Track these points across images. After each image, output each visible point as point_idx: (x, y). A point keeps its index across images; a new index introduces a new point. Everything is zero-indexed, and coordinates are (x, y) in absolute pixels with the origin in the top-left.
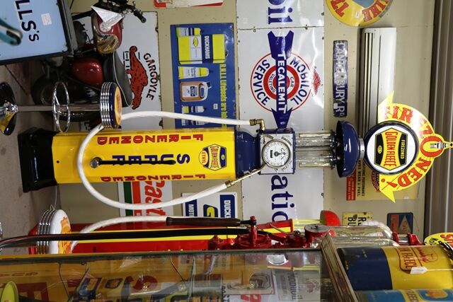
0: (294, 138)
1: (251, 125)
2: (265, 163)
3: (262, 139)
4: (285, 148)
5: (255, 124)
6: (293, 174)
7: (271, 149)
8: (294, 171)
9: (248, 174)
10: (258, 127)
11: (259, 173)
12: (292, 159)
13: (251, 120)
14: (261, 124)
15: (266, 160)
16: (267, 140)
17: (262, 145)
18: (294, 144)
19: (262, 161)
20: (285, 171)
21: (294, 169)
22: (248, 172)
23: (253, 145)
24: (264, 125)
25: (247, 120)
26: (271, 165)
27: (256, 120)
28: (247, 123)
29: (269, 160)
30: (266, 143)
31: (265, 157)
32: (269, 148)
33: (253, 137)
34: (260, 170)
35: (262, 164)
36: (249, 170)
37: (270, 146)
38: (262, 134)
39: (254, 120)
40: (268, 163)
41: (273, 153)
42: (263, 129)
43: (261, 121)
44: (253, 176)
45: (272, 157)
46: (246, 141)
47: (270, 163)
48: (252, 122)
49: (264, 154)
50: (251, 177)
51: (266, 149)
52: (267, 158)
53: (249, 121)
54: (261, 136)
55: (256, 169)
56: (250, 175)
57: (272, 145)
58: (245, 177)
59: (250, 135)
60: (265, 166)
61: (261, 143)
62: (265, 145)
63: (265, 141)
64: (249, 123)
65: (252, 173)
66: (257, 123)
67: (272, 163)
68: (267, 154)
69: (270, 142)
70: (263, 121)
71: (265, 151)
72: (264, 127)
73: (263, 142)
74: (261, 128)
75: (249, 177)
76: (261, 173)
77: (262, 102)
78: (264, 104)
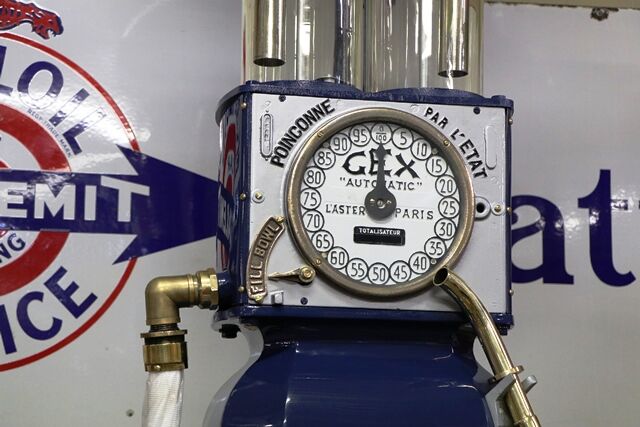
0: (285, 89)
2: (440, 279)
3: (290, 297)
4: (342, 146)
5: (180, 338)
6: (509, 109)
8: (495, 102)
9: (506, 399)
10: (197, 323)
11: (504, 323)
12: (418, 110)
13: (153, 366)
14: (181, 301)
15: (420, 272)
16: (283, 259)
17: (321, 297)
18: (316, 88)
19: (424, 304)
20: (492, 153)
21: (477, 102)
22: (492, 399)
23: (315, 353)
24: (185, 277)
25: (148, 388)
26: (448, 244)
27: (154, 328)
28: (166, 392)
29: (421, 256)
30: (304, 268)
31: (395, 278)
32: (338, 251)
33: (259, 354)
34: (479, 316)
35: (445, 301)
36: (483, 395)
37: (325, 244)
38: (246, 290)
39: (150, 340)
40: (439, 261)
41: (376, 229)
42: (215, 289)
43: (158, 293)
44: (521, 368)
45: (398, 233)
46: (288, 400)
47: (439, 251)
48: (166, 359)
49: (378, 282)
50: (531, 380)
51: (343, 271)
52: (407, 269)
53: (154, 375)
54: (258, 297)
55: (477, 342)
56: (517, 385)
57: (323, 234)
58: (527, 419)
59: (251, 374)
60: (457, 280)
61: (304, 301)
62: (321, 274)
63: (291, 272)
64: (169, 379)
65: (501, 370)
66: (174, 327)
67: (438, 237)
68: (380, 267)
69: (303, 245)
70: (163, 286)
71: (357, 278)
72: (197, 278)
73: (298, 287)
74: (205, 298)
75: (526, 390)
76: (501, 309)
77: (77, 311)
78: (92, 298)
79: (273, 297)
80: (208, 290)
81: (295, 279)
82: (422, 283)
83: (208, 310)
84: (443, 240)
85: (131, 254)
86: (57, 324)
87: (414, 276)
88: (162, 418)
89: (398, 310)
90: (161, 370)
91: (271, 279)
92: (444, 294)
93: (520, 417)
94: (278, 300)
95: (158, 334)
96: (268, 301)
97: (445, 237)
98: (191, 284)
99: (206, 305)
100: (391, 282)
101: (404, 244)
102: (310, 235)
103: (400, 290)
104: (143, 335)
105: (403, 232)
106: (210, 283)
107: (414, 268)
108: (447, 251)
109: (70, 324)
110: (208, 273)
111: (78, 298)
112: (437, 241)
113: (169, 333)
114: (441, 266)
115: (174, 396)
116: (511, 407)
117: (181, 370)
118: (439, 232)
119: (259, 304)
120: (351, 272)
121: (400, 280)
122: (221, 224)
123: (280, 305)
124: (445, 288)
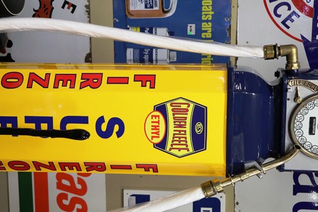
1: (267, 58)
2: (296, 147)
3: (290, 94)
5: (275, 57)
7: (311, 113)
9: (254, 168)
10: (281, 62)
11: (280, 169)
13: (266, 48)
14: (289, 57)
15: (298, 139)
16: (304, 92)
17: (290, 105)
19: (287, 141)
22: (255, 163)
23: (270, 103)
24: (297, 58)
25: (258, 47)
26: (310, 150)
27: (279, 48)
28: (257, 53)
29: (305, 140)
30: (301, 99)
31: (297, 131)
32: (307, 111)
33: (270, 84)
34: (283, 160)
35: (288, 148)
36: (256, 160)
37: (309, 107)
38: (292, 79)
39: (275, 46)
40: (303, 147)
41: (315, 125)
42: (293, 68)
43: (291, 49)
44: (265, 174)
45: (314, 133)
46: (254, 94)
47: (307, 147)
48: (268, 52)
49: (295, 125)
50: (261, 177)
51: (299, 113)
52: (300, 135)
53: (263, 48)
54: (290, 83)
55: (273, 159)
56: (259, 172)
57: (313, 106)
58: (248, 174)
59: (263, 81)
60: (296, 153)
61: (289, 99)
62: (298, 105)
63: (299, 95)
64: (261, 53)
65: (265, 167)
66: (280, 54)
67: (312, 147)
68: (301, 126)
69: (309, 99)
70: (294, 50)
71: (297, 118)
72: (297, 62)
73: (294, 97)
74: (290, 65)
75: (257, 175)
76: (286, 168)
77: (284, 23)
78: (288, 27)
79: (290, 89)
80: (292, 66)
81: (297, 96)
82: (295, 140)
83: (285, 66)
84: (311, 148)
85: (304, 40)
86: (279, 16)
87: (298, 138)
88: (248, 52)
89: (285, 132)
90: (264, 51)
91: (297, 88)
92: (291, 148)
93: (248, 172)
94: (289, 90)
95: (277, 49)
96: (288, 87)
97: (312, 149)
98: (295, 60)
99: (287, 65)
100: (295, 130)
101: (310, 134)
102: (313, 102)
103: (293, 133)
104: (277, 44)
105: (314, 134)
106: (295, 67)
107: (300, 138)
108: (307, 150)
109: (279, 21)
110: (299, 66)
111: (288, 23)
112: (311, 146)
113: (277, 53)
114: (301, 148)
115: (255, 55)
116: (252, 170)
117: (264, 58)
118: (314, 147)
119: (288, 84)
120: (299, 116)
121: (296, 133)
122: (315, 70)
123: (287, 91)
124: (294, 148)
